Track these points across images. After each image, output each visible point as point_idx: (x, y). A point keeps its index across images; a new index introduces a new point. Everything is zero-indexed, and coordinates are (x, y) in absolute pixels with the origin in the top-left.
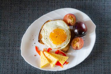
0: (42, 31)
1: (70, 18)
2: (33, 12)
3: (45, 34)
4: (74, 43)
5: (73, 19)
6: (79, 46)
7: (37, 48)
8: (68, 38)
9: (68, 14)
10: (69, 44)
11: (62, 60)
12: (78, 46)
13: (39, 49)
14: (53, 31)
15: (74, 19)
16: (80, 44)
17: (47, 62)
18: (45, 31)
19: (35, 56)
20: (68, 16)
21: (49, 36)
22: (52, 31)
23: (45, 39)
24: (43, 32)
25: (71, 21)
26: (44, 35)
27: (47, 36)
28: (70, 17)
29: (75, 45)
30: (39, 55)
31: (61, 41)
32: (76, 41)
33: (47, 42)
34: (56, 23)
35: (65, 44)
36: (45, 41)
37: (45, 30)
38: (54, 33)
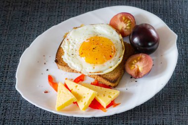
0: (65, 42)
1: (124, 21)
2: (50, 19)
3: (71, 47)
4: (132, 64)
5: (129, 22)
6: (143, 68)
7: (50, 78)
8: (118, 55)
9: (120, 13)
10: (120, 65)
11: (104, 96)
12: (140, 69)
13: (55, 78)
14: (87, 40)
15: (131, 22)
16: (144, 64)
17: (70, 97)
18: (71, 42)
19: (47, 92)
20: (119, 16)
21: (78, 49)
22: (85, 40)
23: (69, 56)
24: (67, 44)
25: (125, 27)
26: (69, 48)
27: (74, 50)
28: (124, 18)
29: (135, 67)
30: (55, 91)
31: (104, 57)
32: (135, 61)
33: (72, 60)
34: (95, 28)
35: (112, 64)
36: (69, 59)
37: (70, 40)
38: (90, 42)
